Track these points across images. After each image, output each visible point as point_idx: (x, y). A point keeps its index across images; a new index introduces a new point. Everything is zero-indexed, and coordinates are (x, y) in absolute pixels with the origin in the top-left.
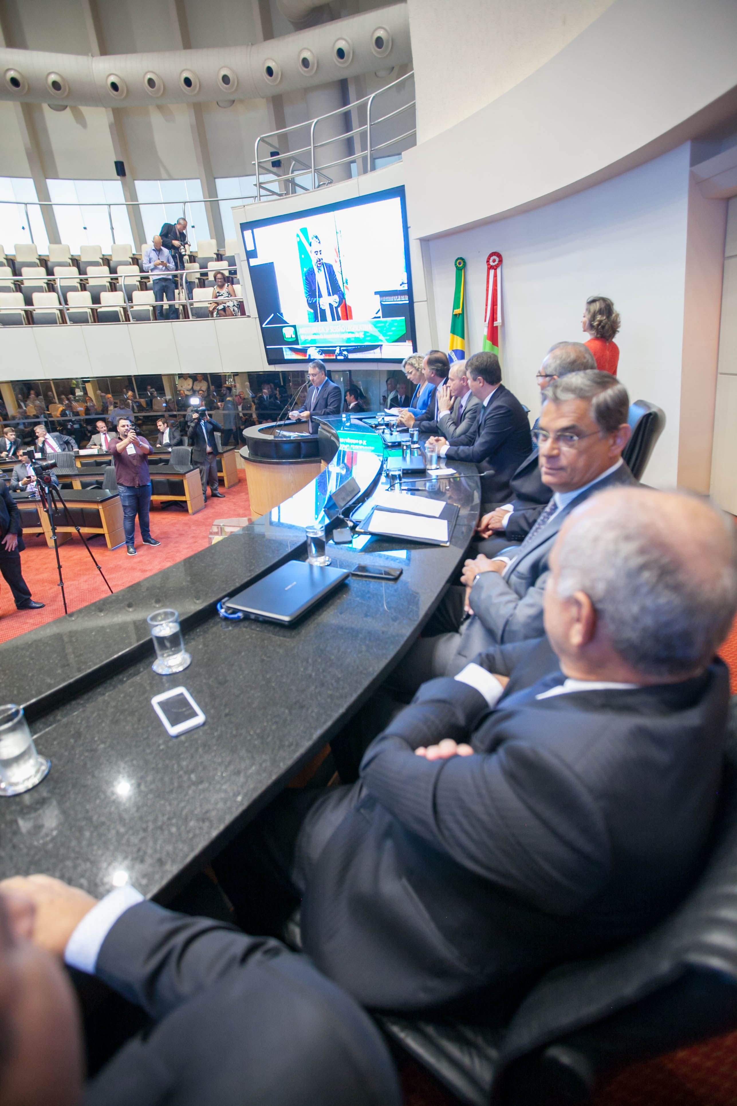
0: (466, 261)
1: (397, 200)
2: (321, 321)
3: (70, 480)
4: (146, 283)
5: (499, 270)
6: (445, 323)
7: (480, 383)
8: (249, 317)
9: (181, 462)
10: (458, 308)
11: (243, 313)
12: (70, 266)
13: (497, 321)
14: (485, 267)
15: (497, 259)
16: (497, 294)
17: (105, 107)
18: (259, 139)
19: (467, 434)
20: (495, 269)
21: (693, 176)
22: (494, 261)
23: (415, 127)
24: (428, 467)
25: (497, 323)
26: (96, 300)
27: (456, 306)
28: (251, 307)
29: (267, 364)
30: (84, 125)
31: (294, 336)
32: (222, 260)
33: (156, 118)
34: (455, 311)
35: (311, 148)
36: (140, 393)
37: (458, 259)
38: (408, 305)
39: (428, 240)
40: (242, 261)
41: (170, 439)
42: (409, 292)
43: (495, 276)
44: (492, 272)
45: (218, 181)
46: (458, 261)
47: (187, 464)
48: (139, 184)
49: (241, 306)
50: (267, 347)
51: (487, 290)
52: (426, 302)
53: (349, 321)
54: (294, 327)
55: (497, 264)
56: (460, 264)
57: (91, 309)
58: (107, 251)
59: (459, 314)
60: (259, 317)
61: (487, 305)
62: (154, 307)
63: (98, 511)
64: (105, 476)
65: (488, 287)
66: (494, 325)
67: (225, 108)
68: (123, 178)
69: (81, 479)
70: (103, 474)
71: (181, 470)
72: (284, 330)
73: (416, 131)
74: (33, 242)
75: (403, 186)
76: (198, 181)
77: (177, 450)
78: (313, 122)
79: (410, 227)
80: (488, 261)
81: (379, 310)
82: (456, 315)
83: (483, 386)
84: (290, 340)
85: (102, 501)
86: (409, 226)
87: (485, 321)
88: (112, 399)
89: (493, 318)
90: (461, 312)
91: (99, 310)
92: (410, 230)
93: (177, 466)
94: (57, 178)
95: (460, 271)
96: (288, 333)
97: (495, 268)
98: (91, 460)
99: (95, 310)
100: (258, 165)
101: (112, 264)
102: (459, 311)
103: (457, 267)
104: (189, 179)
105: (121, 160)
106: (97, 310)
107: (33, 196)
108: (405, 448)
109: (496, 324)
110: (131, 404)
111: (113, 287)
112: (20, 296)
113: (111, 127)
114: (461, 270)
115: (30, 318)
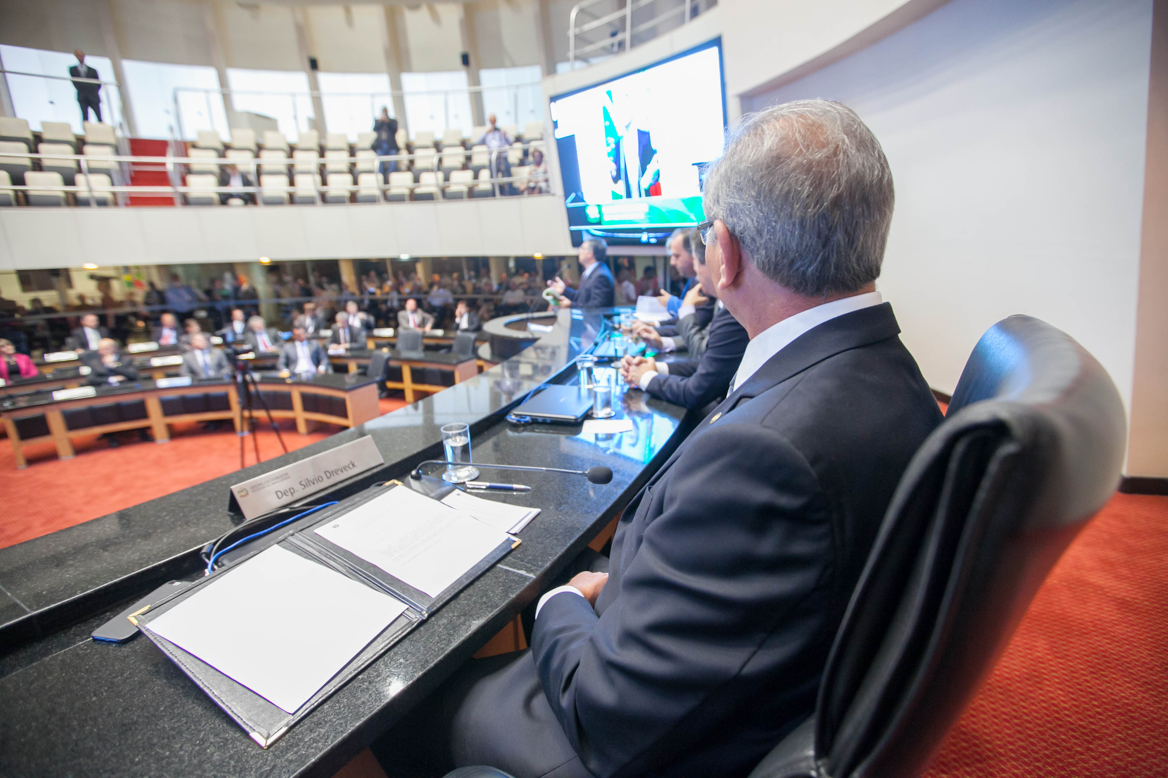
1: (714, 51)
2: (626, 199)
4: (467, 163)
11: (549, 191)
17: (456, 3)
18: (577, 9)
26: (417, 180)
28: (557, 185)
29: (571, 246)
30: (439, 24)
31: (598, 216)
39: (750, 96)
40: (549, 137)
48: (482, 73)
49: (546, 182)
50: (572, 228)
57: (409, 189)
58: (439, 136)
60: (564, 195)
62: (469, 187)
63: (346, 399)
68: (467, 68)
69: (359, 362)
72: (588, 210)
75: (721, 34)
76: (539, 66)
84: (594, 220)
85: (349, 390)
91: (417, 190)
92: (728, 87)
94: (410, 71)
96: (592, 213)
99: (413, 191)
100: (575, 36)
101: (441, 146)
104: (531, 65)
105: (467, 52)
112: (349, 177)
113: (460, 22)
115: (354, 198)
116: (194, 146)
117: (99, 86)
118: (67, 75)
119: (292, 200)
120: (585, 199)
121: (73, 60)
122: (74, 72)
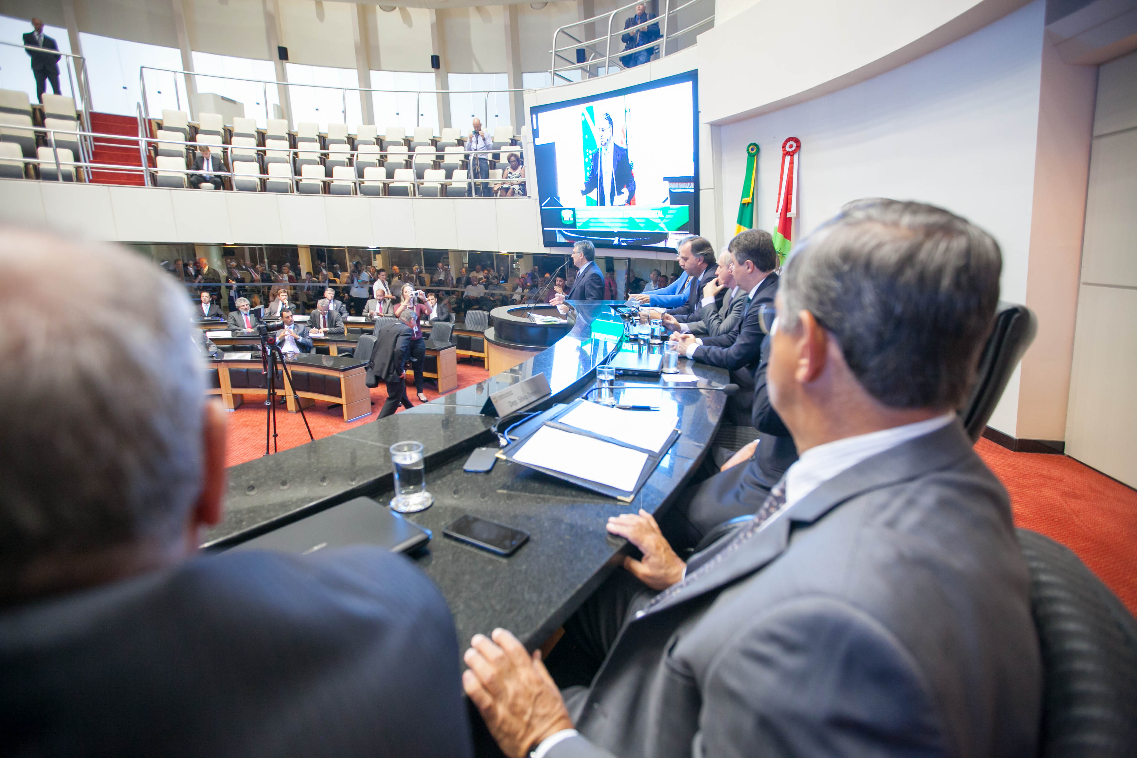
0: (760, 147)
1: (689, 84)
2: (600, 205)
3: (328, 345)
4: (440, 163)
5: (796, 157)
6: (732, 212)
7: (748, 268)
8: (530, 197)
9: (441, 339)
10: (748, 196)
11: (524, 193)
12: (374, 144)
13: (790, 212)
14: (781, 153)
15: (795, 145)
16: (792, 183)
17: (428, 8)
18: (558, 30)
19: (730, 334)
20: (792, 156)
21: (1048, 36)
22: (791, 147)
23: (714, 14)
24: (665, 370)
25: (791, 214)
26: (390, 175)
27: (745, 194)
28: (533, 188)
29: (543, 246)
30: (410, 25)
31: (572, 219)
32: (516, 145)
33: (475, 20)
34: (743, 199)
35: (607, 38)
36: (427, 268)
37: (751, 144)
38: (693, 194)
39: (720, 126)
40: (528, 143)
41: (438, 314)
42: (696, 180)
43: (792, 163)
44: (788, 158)
45: (525, 76)
46: (751, 147)
47: (446, 341)
48: (451, 76)
49: (523, 186)
50: (545, 229)
51: (781, 178)
52: (713, 190)
53: (632, 206)
54: (573, 210)
55: (795, 150)
56: (752, 150)
57: (383, 183)
58: (409, 134)
59: (749, 203)
60: (540, 199)
61: (780, 194)
62: (442, 185)
63: (339, 379)
64: (358, 344)
65: (782, 175)
66: (788, 217)
67: (537, 9)
68: (437, 70)
69: (338, 345)
70: (357, 342)
71: (438, 345)
72: (563, 213)
73: (714, 17)
74: (345, 122)
75: (697, 70)
76: (506, 76)
77: (439, 325)
78: (611, 14)
79: (700, 112)
80: (784, 147)
81: (667, 199)
82: (744, 204)
83: (752, 272)
84: (568, 223)
85: (344, 370)
86: (699, 110)
87: (777, 211)
88: (398, 271)
89: (787, 208)
90: (750, 201)
91: (391, 185)
92: (700, 115)
93: (437, 342)
94: (379, 69)
95: (752, 157)
96: (567, 216)
97: (792, 154)
98: (358, 328)
99: (387, 185)
100: (556, 54)
101: (412, 144)
102: (748, 200)
103: (749, 153)
104: (498, 73)
105: (437, 54)
106: (389, 184)
107: (355, 83)
108: (642, 342)
109: (789, 215)
110: (415, 278)
111: (408, 165)
112: (322, 168)
113: (432, 26)
114: (754, 156)
115: (327, 189)
116: (160, 127)
117: (58, 57)
118: (22, 42)
119: (264, 187)
120: (561, 203)
121: (28, 28)
122: (28, 39)
